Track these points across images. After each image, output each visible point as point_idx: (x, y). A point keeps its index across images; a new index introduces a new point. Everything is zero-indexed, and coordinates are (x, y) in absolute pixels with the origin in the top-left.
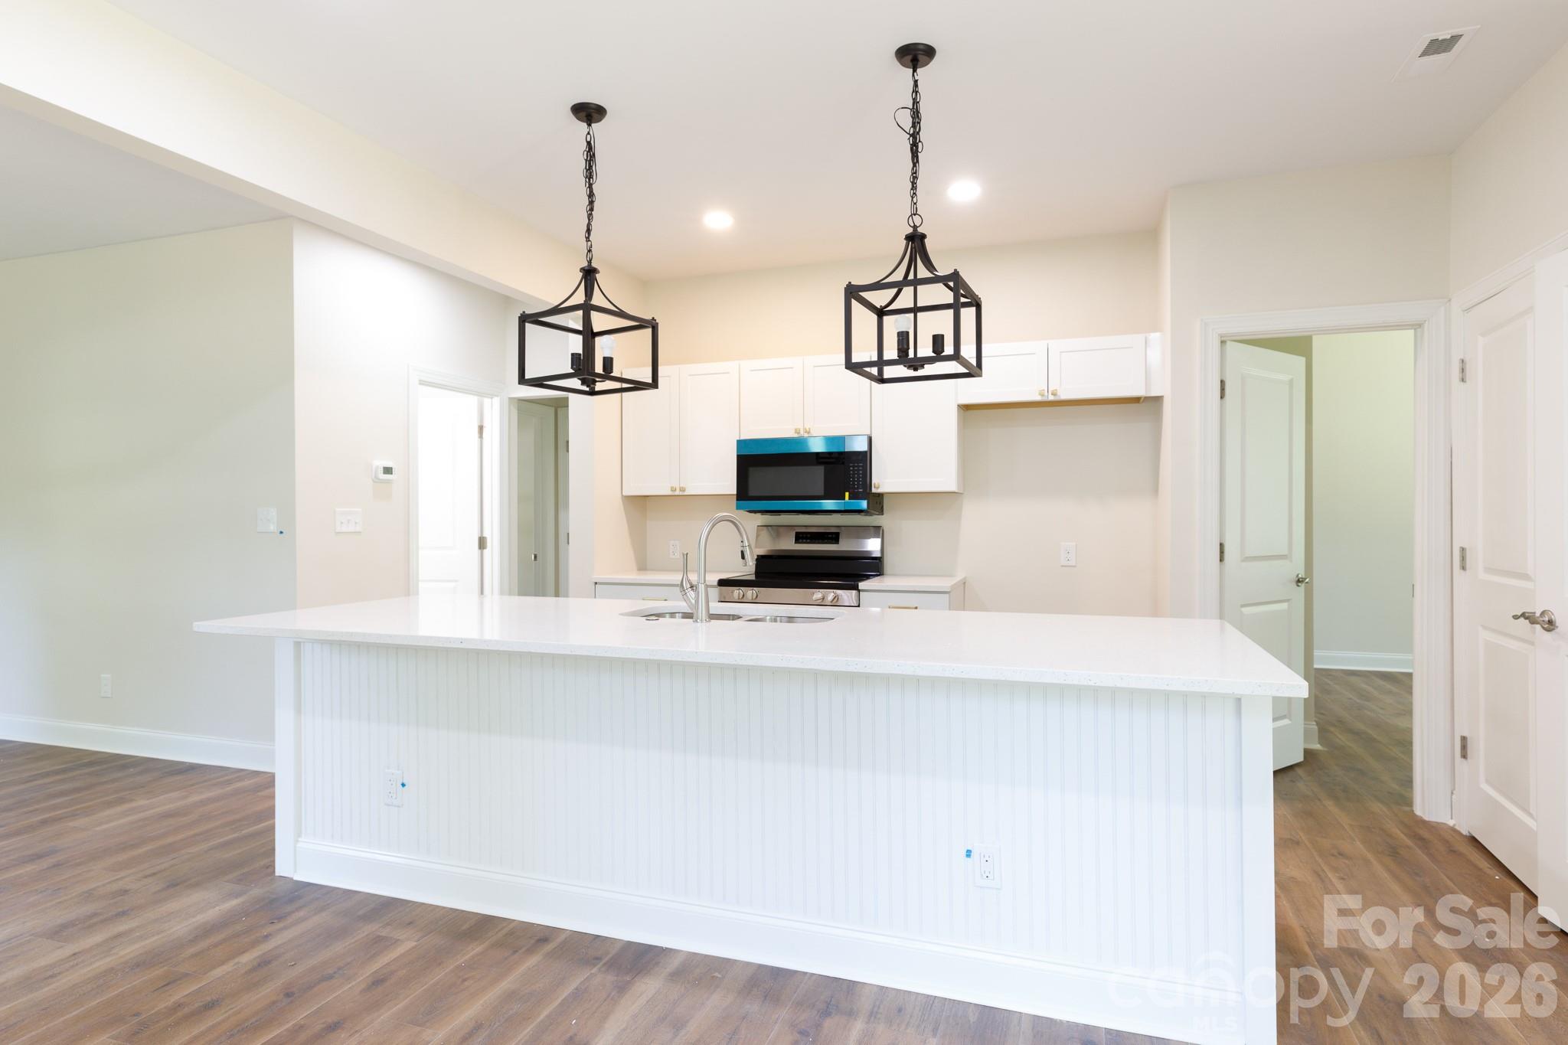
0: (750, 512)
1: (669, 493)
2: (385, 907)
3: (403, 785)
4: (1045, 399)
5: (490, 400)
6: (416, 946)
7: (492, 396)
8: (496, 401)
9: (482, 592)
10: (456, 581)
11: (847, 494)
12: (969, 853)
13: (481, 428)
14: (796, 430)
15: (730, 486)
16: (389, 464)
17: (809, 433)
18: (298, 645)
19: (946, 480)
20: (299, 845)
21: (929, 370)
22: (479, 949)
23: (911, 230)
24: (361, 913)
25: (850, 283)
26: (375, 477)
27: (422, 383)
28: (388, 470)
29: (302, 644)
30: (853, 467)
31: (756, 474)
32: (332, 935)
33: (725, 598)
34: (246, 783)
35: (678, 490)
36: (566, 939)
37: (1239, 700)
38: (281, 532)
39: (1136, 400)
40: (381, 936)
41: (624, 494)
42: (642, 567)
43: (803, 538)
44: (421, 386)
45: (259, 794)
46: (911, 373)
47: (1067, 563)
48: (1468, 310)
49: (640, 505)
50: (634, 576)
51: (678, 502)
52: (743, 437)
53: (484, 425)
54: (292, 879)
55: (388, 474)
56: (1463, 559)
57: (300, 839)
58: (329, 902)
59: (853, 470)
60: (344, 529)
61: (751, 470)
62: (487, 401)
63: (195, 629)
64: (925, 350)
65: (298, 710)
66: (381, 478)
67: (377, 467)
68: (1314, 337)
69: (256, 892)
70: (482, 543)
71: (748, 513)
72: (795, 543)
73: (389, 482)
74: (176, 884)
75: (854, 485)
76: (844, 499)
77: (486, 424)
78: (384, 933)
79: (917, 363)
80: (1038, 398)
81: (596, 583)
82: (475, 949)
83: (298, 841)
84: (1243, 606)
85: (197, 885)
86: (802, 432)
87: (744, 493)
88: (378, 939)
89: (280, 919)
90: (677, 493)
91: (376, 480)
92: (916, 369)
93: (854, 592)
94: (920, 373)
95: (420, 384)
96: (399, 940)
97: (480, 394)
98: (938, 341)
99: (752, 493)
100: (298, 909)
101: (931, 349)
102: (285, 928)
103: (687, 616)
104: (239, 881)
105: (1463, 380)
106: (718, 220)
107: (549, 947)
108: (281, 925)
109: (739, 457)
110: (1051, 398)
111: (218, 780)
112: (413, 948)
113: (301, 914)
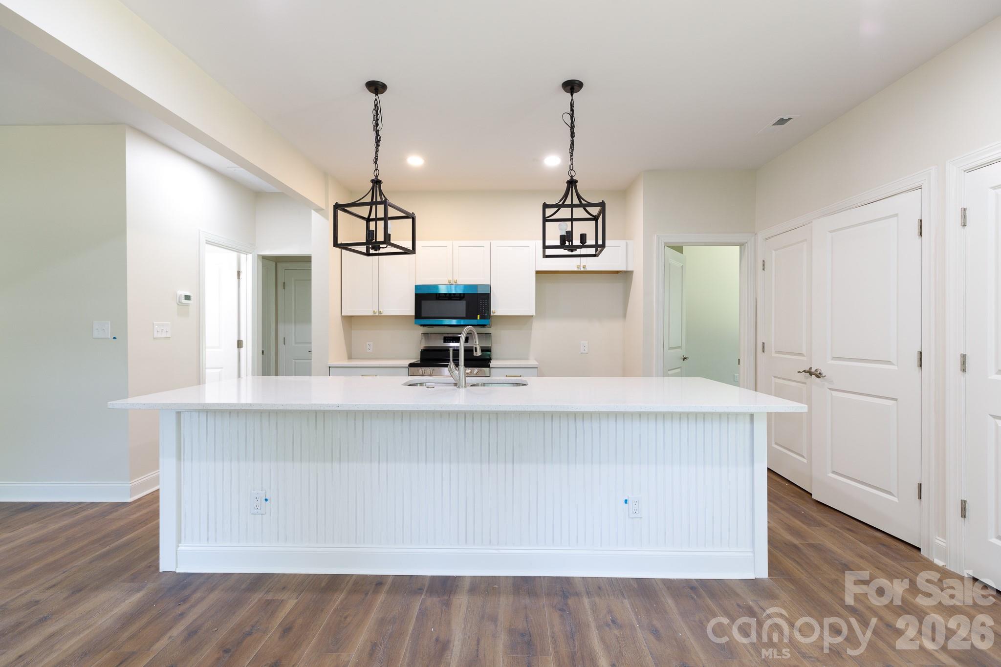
0: (421, 325)
1: (372, 314)
2: (258, 581)
3: (266, 500)
4: (579, 270)
5: (245, 255)
6: (298, 602)
7: (247, 253)
8: (250, 256)
9: (239, 376)
10: (222, 368)
11: (479, 316)
12: (626, 501)
13: (239, 273)
14: (449, 281)
15: (411, 312)
16: (188, 294)
17: (456, 282)
18: (179, 414)
19: (529, 309)
20: (180, 548)
21: (578, 252)
22: (342, 596)
23: (569, 178)
24: (243, 587)
25: (545, 203)
26: (179, 302)
27: (208, 242)
28: (188, 298)
29: (182, 413)
30: (482, 302)
31: (425, 304)
32: (232, 606)
33: (413, 374)
34: (90, 512)
35: (377, 313)
36: (393, 581)
37: (752, 416)
38: (114, 338)
39: (617, 272)
40: (268, 600)
41: (342, 315)
42: (350, 358)
43: (448, 340)
44: (207, 245)
45: (107, 517)
46: (570, 253)
47: (584, 352)
48: (767, 239)
49: (350, 321)
50: (346, 363)
51: (376, 320)
52: (418, 284)
53: (241, 271)
54: (175, 573)
55: (188, 300)
56: (763, 347)
57: (180, 545)
58: (214, 584)
59: (482, 303)
60: (159, 335)
61: (423, 302)
62: (243, 256)
63: (110, 407)
64: (577, 241)
65: (179, 458)
66: (183, 302)
67: (181, 295)
68: (684, 247)
69: (151, 586)
70: (240, 344)
71: (420, 326)
72: (444, 342)
73: (187, 305)
74: (79, 591)
75: (482, 311)
76: (477, 318)
77: (243, 270)
78: (270, 597)
79: (572, 248)
80: (576, 269)
81: (330, 367)
82: (339, 598)
83: (179, 546)
84: (669, 370)
85: (97, 588)
86: (452, 282)
87: (418, 315)
88: (269, 603)
89: (185, 600)
90: (377, 314)
91: (180, 303)
92: (572, 251)
93: (488, 369)
94: (574, 253)
95: (206, 243)
96: (283, 600)
97: (238, 251)
98: (583, 237)
99: (423, 315)
100: (194, 592)
101: (579, 241)
102: (193, 606)
103: (456, 385)
104: (133, 579)
105: (764, 269)
106: (415, 161)
107: (386, 587)
108: (187, 605)
109: (416, 294)
110: (582, 269)
111: (65, 512)
112: (296, 604)
113: (198, 595)
